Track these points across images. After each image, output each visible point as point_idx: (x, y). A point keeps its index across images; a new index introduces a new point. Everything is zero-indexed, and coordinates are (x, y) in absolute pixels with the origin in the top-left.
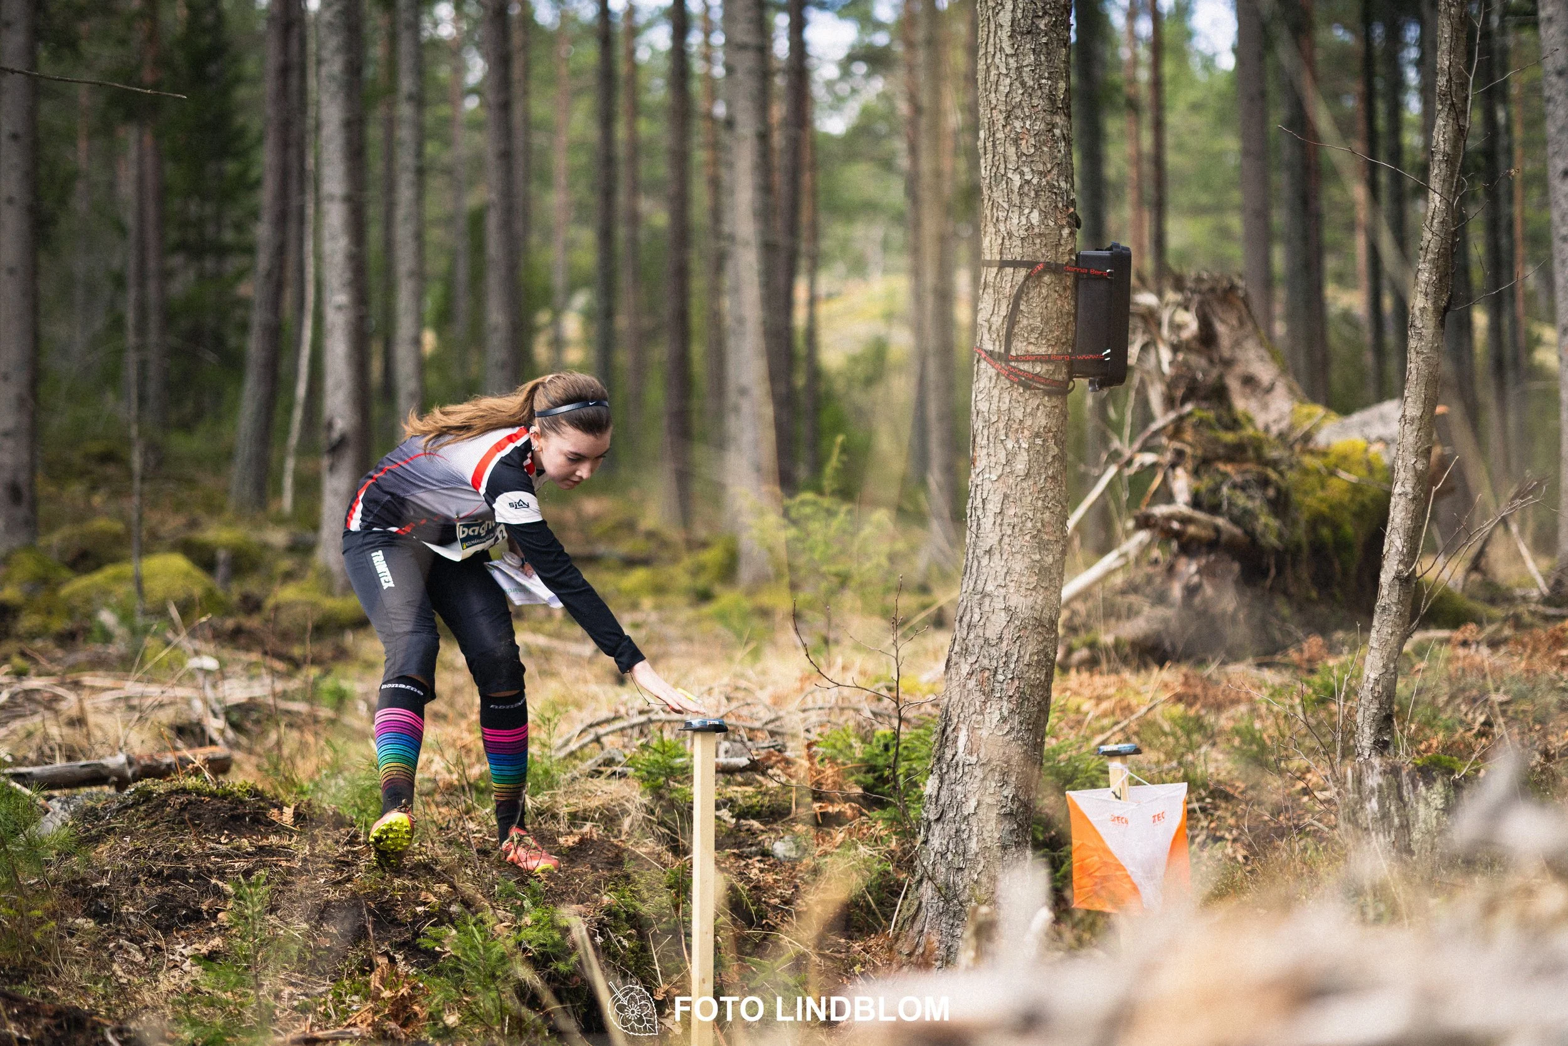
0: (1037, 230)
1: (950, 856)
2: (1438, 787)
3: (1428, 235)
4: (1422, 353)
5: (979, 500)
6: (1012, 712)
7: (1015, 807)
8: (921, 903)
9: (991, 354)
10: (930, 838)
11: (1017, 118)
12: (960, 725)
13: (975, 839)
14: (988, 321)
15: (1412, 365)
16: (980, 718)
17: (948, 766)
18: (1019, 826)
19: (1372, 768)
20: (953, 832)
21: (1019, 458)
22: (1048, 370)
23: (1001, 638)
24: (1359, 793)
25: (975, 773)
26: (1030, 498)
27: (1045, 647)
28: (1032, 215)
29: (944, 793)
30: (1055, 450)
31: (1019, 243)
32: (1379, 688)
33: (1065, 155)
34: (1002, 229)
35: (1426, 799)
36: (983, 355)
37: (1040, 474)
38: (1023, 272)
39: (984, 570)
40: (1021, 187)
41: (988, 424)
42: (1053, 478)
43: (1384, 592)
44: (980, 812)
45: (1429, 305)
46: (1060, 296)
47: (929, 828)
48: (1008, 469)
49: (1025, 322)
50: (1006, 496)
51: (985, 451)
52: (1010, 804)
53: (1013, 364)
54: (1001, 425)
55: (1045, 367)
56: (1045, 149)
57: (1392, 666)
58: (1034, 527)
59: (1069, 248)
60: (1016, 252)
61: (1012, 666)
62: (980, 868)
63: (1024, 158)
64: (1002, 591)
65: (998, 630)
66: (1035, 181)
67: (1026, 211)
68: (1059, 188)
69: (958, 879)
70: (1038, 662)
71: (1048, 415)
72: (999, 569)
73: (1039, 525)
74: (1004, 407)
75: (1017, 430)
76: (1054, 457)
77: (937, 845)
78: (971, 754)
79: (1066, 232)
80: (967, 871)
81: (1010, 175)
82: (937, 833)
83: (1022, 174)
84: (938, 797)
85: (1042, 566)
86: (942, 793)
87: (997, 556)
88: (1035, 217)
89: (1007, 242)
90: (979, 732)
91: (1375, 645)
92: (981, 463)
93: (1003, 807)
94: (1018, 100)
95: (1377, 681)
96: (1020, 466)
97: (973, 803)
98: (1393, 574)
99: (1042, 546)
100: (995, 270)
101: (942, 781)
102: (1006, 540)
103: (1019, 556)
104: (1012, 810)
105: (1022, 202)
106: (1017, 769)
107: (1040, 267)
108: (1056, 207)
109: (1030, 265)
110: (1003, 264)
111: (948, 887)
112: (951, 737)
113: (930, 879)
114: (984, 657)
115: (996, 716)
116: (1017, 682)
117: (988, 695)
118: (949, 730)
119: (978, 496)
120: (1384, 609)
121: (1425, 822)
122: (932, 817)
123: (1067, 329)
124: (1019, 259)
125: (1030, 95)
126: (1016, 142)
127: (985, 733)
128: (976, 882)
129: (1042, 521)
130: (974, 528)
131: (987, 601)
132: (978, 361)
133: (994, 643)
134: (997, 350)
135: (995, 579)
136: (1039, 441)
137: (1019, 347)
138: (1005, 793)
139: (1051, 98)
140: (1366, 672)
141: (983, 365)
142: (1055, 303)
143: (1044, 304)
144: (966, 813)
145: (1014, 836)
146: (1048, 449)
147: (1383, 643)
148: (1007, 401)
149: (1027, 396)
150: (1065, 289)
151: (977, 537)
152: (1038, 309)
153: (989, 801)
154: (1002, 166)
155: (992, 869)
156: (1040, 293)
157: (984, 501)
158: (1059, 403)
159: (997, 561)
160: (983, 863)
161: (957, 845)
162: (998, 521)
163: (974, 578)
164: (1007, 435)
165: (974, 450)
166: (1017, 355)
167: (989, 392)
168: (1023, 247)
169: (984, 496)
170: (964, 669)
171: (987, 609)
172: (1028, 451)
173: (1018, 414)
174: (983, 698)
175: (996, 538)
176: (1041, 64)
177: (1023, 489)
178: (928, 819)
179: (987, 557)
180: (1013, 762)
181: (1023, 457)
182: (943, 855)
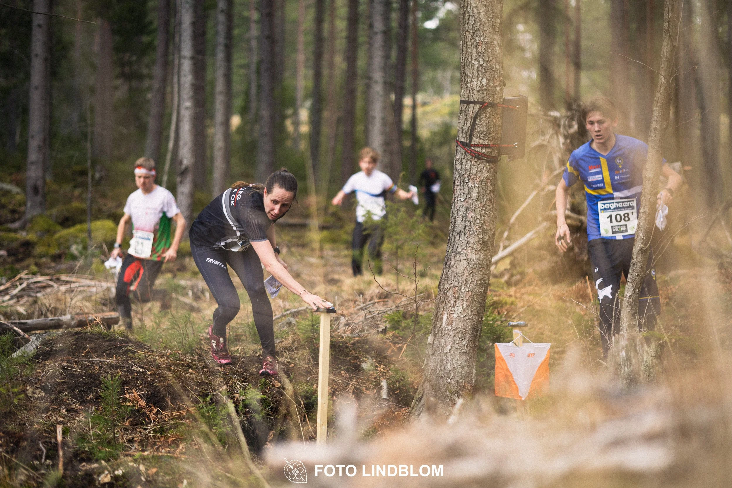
0: (485, 87)
1: (438, 371)
2: (653, 346)
3: (658, 95)
4: (654, 148)
5: (456, 209)
6: (468, 306)
7: (468, 350)
8: (424, 392)
9: (462, 143)
10: (429, 362)
11: (477, 36)
12: (444, 312)
13: (449, 364)
14: (462, 128)
15: (650, 154)
16: (453, 309)
17: (438, 330)
18: (470, 358)
19: (624, 337)
20: (439, 360)
21: (474, 191)
22: (488, 152)
23: (463, 273)
24: (617, 348)
25: (450, 334)
26: (478, 209)
27: (484, 277)
28: (483, 80)
30: (491, 188)
31: (476, 93)
32: (631, 300)
33: (499, 53)
34: (469, 86)
35: (647, 351)
36: (459, 144)
37: (483, 199)
38: (478, 107)
39: (457, 241)
40: (478, 67)
41: (461, 175)
42: (490, 200)
43: (635, 257)
44: (452, 352)
45: (658, 127)
46: (495, 117)
47: (428, 358)
48: (469, 196)
49: (478, 129)
50: (468, 208)
51: (459, 188)
52: (466, 348)
53: (472, 148)
54: (466, 176)
55: (487, 150)
56: (490, 50)
57: (637, 290)
58: (480, 222)
59: (500, 95)
60: (475, 97)
61: (468, 285)
62: (451, 377)
63: (480, 54)
64: (465, 251)
65: (462, 269)
66: (485, 65)
67: (480, 79)
68: (496, 68)
69: (441, 382)
70: (481, 284)
71: (488, 172)
72: (463, 241)
73: (483, 222)
74: (468, 168)
75: (473, 178)
76: (490, 191)
77: (432, 366)
78: (449, 325)
79: (498, 88)
80: (445, 378)
81: (473, 62)
82: (432, 361)
83: (479, 61)
84: (433, 344)
85: (483, 240)
86: (435, 342)
87: (463, 236)
88: (484, 81)
89: (471, 93)
90: (453, 315)
91: (630, 281)
92: (457, 193)
93: (462, 349)
94: (478, 27)
95: (630, 297)
96: (474, 195)
97: (449, 347)
98: (639, 248)
99: (484, 232)
100: (465, 105)
101: (435, 337)
102: (467, 228)
103: (473, 236)
104: (467, 351)
105: (478, 74)
106: (470, 333)
107: (486, 104)
108: (494, 77)
109: (482, 103)
110: (468, 103)
111: (436, 385)
112: (440, 317)
113: (429, 382)
114: (456, 281)
115: (460, 308)
116: (470, 293)
117: (457, 299)
118: (439, 314)
119: (455, 208)
120: (634, 264)
121: (646, 362)
122: (430, 353)
123: (498, 133)
124: (476, 100)
125: (483, 25)
126: (476, 47)
127: (455, 316)
128: (449, 383)
129: (484, 220)
130: (453, 223)
131: (458, 256)
132: (457, 147)
133: (460, 275)
134: (465, 141)
135: (462, 246)
136: (483, 184)
137: (475, 141)
138: (464, 343)
139: (493, 27)
140: (626, 293)
141: (459, 148)
142: (492, 121)
143: (487, 121)
144: (446, 352)
145: (467, 363)
146: (487, 188)
147: (634, 280)
148: (469, 165)
149: (478, 163)
150: (497, 114)
151: (454, 226)
152: (484, 124)
153: (456, 346)
154: (470, 58)
155: (457, 378)
156: (486, 116)
157: (458, 210)
158: (493, 166)
159: (463, 238)
160: (452, 375)
161: (441, 366)
162: (464, 219)
163: (452, 245)
164: (469, 180)
165: (454, 187)
166: (475, 144)
167: (461, 161)
168: (478, 95)
169: (458, 208)
170: (447, 286)
171: (458, 259)
172: (478, 188)
173: (474, 171)
174: (455, 300)
175: (463, 227)
176: (489, 11)
177: (476, 205)
178: (428, 354)
179: (458, 236)
180: (468, 329)
181: (476, 190)
182: (435, 371)
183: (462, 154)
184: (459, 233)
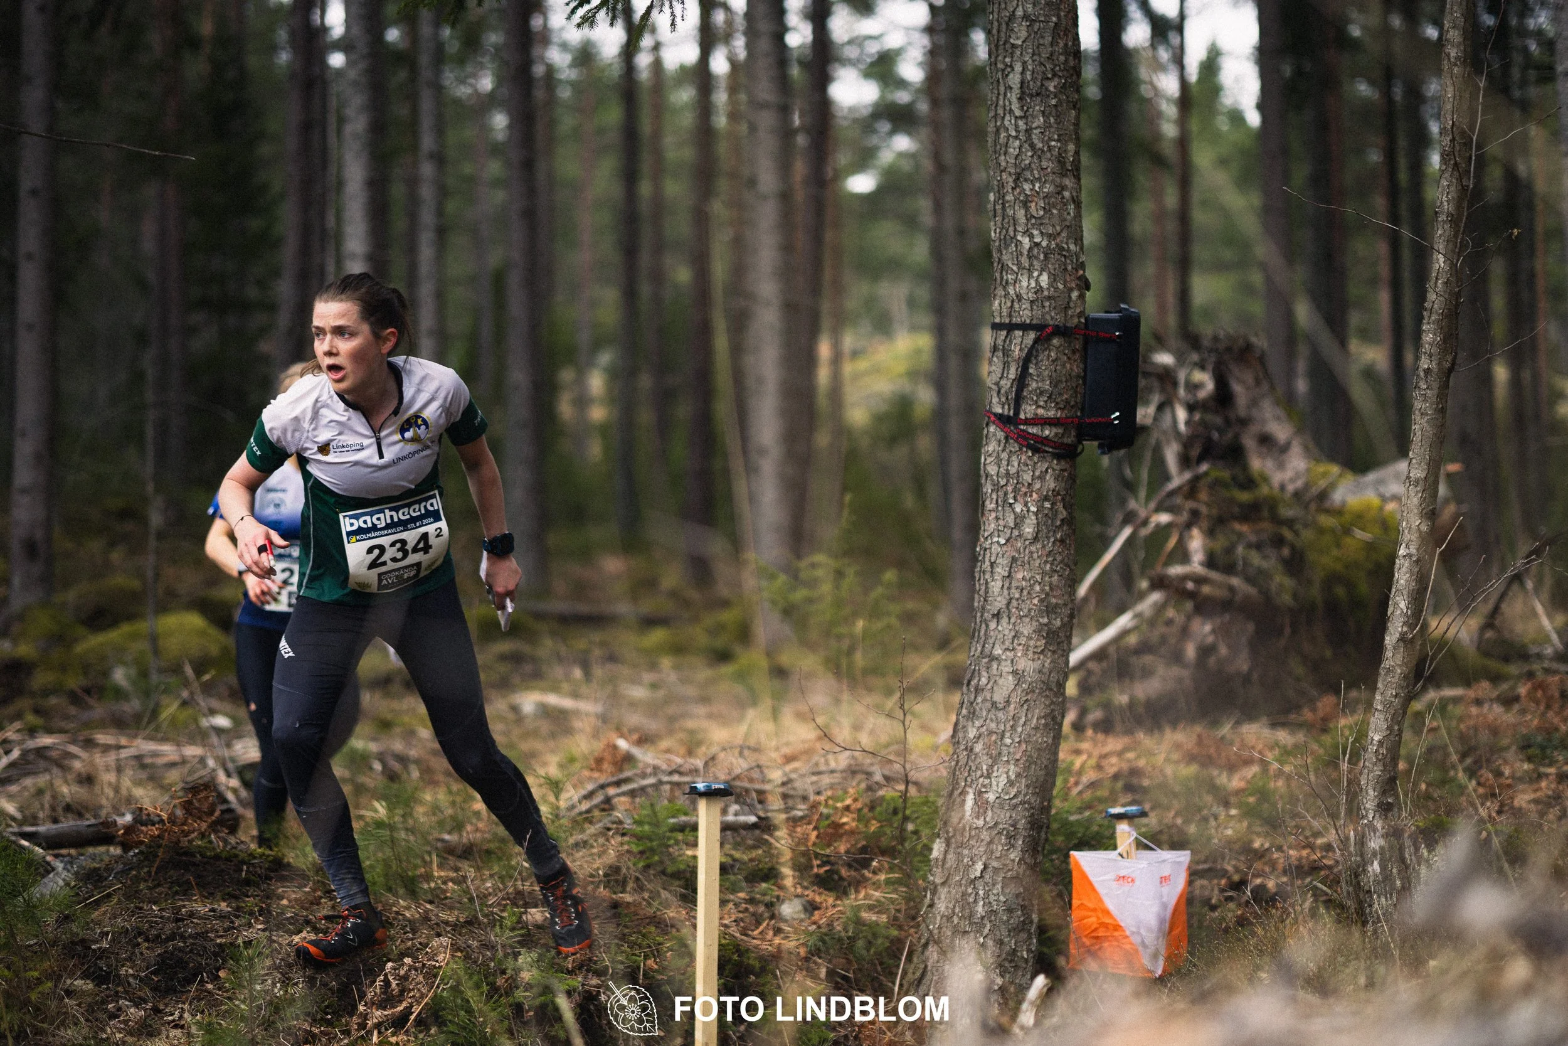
0: (1046, 293)
1: (956, 920)
2: (1440, 849)
3: (1431, 296)
4: (1427, 414)
5: (987, 563)
6: (1018, 775)
7: (1021, 871)
9: (1000, 417)
10: (936, 901)
11: (1026, 180)
12: (967, 789)
13: (981, 903)
14: (997, 384)
16: (987, 781)
17: (955, 830)
18: (1025, 889)
19: (1375, 830)
20: (958, 896)
21: (1027, 521)
22: (1056, 434)
23: (1008, 702)
24: (1362, 855)
25: (982, 837)
26: (1038, 561)
27: (1053, 710)
28: (1041, 278)
29: (951, 856)
30: (1063, 513)
31: (1026, 305)
32: (1383, 751)
33: (1075, 217)
34: (1012, 292)
35: (1427, 861)
36: (993, 418)
37: (1048, 538)
38: (1032, 336)
39: (992, 633)
40: (1030, 250)
41: (997, 488)
43: (1389, 654)
44: (987, 876)
45: (1434, 366)
46: (1069, 358)
47: (934, 892)
49: (1034, 385)
50: (1014, 560)
51: (993, 515)
52: (1016, 867)
53: (1022, 427)
54: (1010, 489)
55: (1054, 430)
56: (1055, 211)
57: (1396, 728)
58: (1042, 590)
59: (1078, 310)
60: (1025, 314)
61: (1019, 729)
62: (986, 931)
63: (1033, 221)
64: (1010, 654)
65: (1005, 693)
66: (1044, 244)
67: (1036, 274)
68: (1069, 250)
69: (963, 943)
70: (1046, 725)
71: (1056, 479)
72: (1006, 632)
73: (1047, 588)
74: (1013, 470)
75: (1026, 494)
76: (1062, 520)
77: (943, 909)
78: (978, 818)
79: (1075, 294)
80: (972, 934)
81: (1019, 238)
82: (943, 897)
83: (1031, 236)
84: (944, 861)
85: (1050, 629)
86: (949, 857)
87: (1005, 620)
88: (1044, 279)
89: (1016, 306)
90: (986, 796)
91: (1379, 707)
92: (990, 524)
93: (1009, 871)
94: (1027, 162)
95: (1381, 743)
96: (1028, 530)
97: (979, 866)
98: (1398, 635)
99: (1050, 610)
100: (1004, 333)
101: (948, 845)
102: (1014, 603)
103: (1028, 620)
104: (1018, 873)
105: (1031, 265)
106: (1024, 833)
107: (1049, 330)
108: (1066, 269)
109: (1038, 327)
110: (1010, 328)
111: (953, 950)
112: (958, 800)
113: (937, 942)
114: (992, 720)
115: (1003, 780)
116: (1024, 746)
117: (995, 759)
118: (956, 793)
119: (987, 559)
120: (1388, 671)
122: (938, 881)
123: (1076, 392)
124: (1028, 321)
125: (1040, 157)
126: (1025, 204)
127: (991, 797)
128: (982, 945)
129: (1051, 584)
130: (982, 592)
131: (995, 665)
132: (987, 425)
133: (1001, 706)
134: (1006, 413)
135: (1003, 643)
136: (1047, 505)
137: (1028, 410)
138: (1012, 856)
139: (1061, 160)
140: (1371, 734)
141: (992, 429)
142: (1064, 366)
143: (1053, 368)
144: (973, 877)
145: (1020, 900)
146: (1056, 513)
147: (1387, 705)
148: (1016, 464)
149: (1036, 459)
150: (1074, 352)
151: (985, 600)
152: (1047, 372)
153: (995, 864)
154: (1011, 229)
155: (998, 933)
156: (1049, 356)
157: (992, 564)
158: (1067, 466)
159: (1004, 624)
160: (988, 926)
161: (963, 909)
162: (1007, 585)
163: (982, 641)
164: (1015, 499)
165: (983, 514)
166: (1026, 419)
167: (998, 456)
168: (1032, 310)
169: (993, 559)
170: (972, 733)
171: (995, 672)
172: (1036, 514)
173: (1027, 477)
174: (990, 761)
175: (1005, 602)
176: (1051, 126)
177: (1031, 553)
178: (934, 882)
179: (995, 620)
180: (1020, 826)
181: (1031, 520)
182: (949, 919)
184: (997, 616)
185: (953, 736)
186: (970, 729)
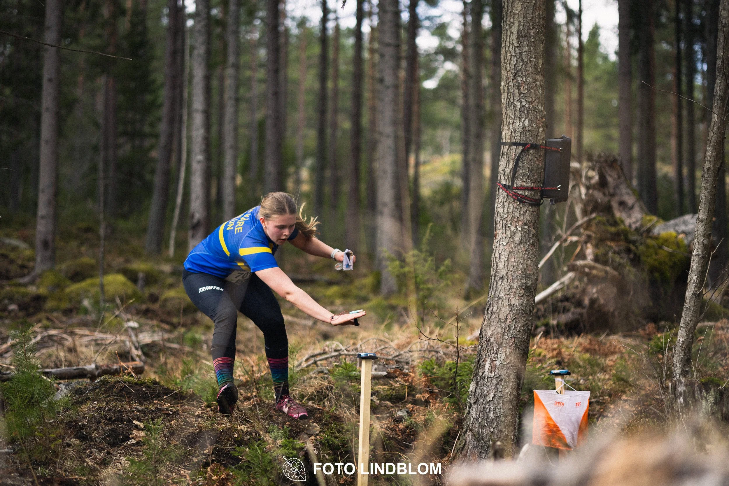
0: (527, 129)
1: (480, 420)
2: (712, 392)
3: (711, 134)
4: (708, 189)
5: (497, 254)
6: (510, 353)
7: (511, 398)
8: (466, 442)
9: (504, 186)
10: (471, 411)
11: (519, 76)
12: (486, 359)
13: (492, 413)
14: (504, 170)
15: (703, 195)
16: (496, 356)
17: (480, 378)
18: (513, 406)
19: (681, 383)
20: (482, 409)
21: (517, 235)
22: (531, 194)
23: (506, 319)
24: (675, 394)
25: (493, 382)
26: (521, 254)
27: (527, 323)
28: (525, 122)
30: (534, 232)
31: (519, 134)
32: (684, 346)
33: (542, 94)
34: (511, 127)
35: (706, 398)
36: (501, 186)
37: (526, 243)
38: (520, 148)
39: (499, 287)
40: (520, 108)
41: (503, 218)
42: (533, 244)
43: (688, 301)
44: (495, 400)
45: (712, 166)
46: (537, 159)
47: (470, 407)
48: (511, 240)
49: (521, 171)
50: (510, 253)
52: (509, 396)
53: (515, 191)
54: (509, 219)
55: (530, 193)
56: (532, 91)
57: (691, 335)
58: (523, 267)
59: (542, 137)
60: (517, 139)
61: (512, 332)
62: (494, 426)
63: (522, 95)
64: (508, 297)
65: (505, 315)
66: (527, 106)
67: (523, 120)
68: (538, 109)
69: (484, 431)
70: (524, 330)
71: (531, 215)
72: (506, 286)
73: (525, 266)
74: (510, 211)
75: (516, 222)
77: (474, 415)
78: (491, 372)
79: (541, 130)
80: (488, 428)
81: (515, 103)
82: (474, 409)
83: (521, 102)
84: (475, 392)
85: (526, 285)
86: (477, 390)
87: (505, 280)
88: (527, 123)
89: (513, 134)
90: (495, 362)
91: (683, 325)
92: (499, 236)
93: (505, 398)
94: (520, 68)
95: (683, 342)
96: (517, 239)
97: (492, 395)
98: (692, 292)
99: (527, 276)
100: (507, 147)
101: (477, 385)
102: (510, 273)
103: (516, 281)
104: (510, 399)
105: (521, 115)
107: (528, 146)
108: (537, 118)
109: (524, 145)
110: (510, 144)
111: (479, 434)
112: (482, 364)
113: (471, 430)
114: (498, 327)
115: (503, 355)
116: (513, 340)
117: (500, 345)
118: (481, 361)
119: (497, 251)
120: (687, 309)
121: (706, 408)
122: (472, 402)
123: (541, 175)
124: (519, 142)
125: (526, 66)
126: (519, 87)
127: (498, 363)
128: (492, 432)
129: (527, 264)
130: (495, 267)
131: (500, 301)
132: (499, 189)
133: (503, 321)
134: (507, 184)
135: (504, 291)
136: (526, 227)
137: (518, 183)
138: (507, 391)
139: (535, 67)
140: (679, 338)
141: (501, 191)
142: (535, 163)
143: (530, 163)
144: (488, 400)
145: (511, 411)
146: (530, 231)
147: (687, 325)
148: (512, 208)
149: (521, 206)
150: (540, 157)
151: (496, 271)
152: (527, 166)
153: (499, 394)
154: (512, 98)
155: (500, 427)
156: (528, 158)
157: (500, 254)
158: (536, 210)
159: (505, 283)
160: (495, 424)
161: (484, 414)
162: (506, 264)
163: (494, 290)
164: (511, 224)
165: (495, 231)
166: (517, 187)
167: (503, 204)
168: (521, 136)
169: (500, 252)
170: (489, 333)
171: (500, 305)
172: (521, 231)
173: (517, 214)
174: (497, 347)
175: (505, 272)
176: (531, 51)
177: (518, 249)
178: (470, 402)
179: (501, 281)
180: (511, 377)
181: (519, 234)
182: (477, 420)
183: (504, 197)
185: (480, 334)
186: (488, 332)
